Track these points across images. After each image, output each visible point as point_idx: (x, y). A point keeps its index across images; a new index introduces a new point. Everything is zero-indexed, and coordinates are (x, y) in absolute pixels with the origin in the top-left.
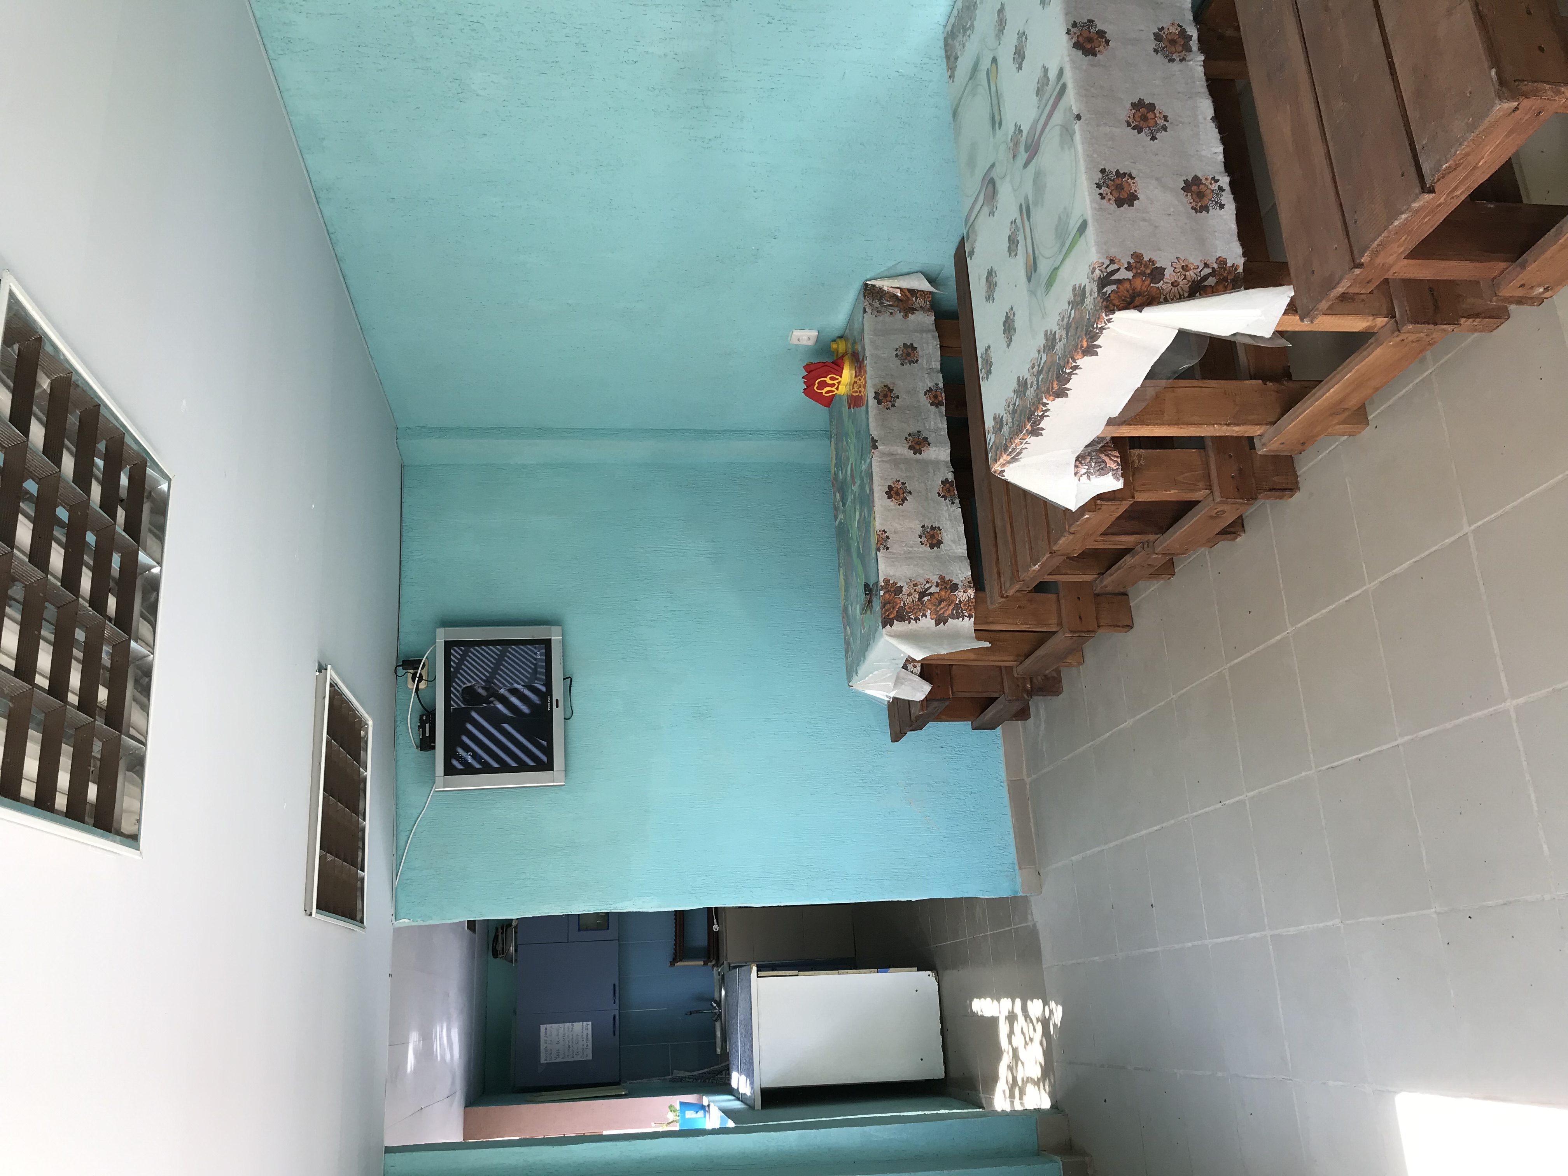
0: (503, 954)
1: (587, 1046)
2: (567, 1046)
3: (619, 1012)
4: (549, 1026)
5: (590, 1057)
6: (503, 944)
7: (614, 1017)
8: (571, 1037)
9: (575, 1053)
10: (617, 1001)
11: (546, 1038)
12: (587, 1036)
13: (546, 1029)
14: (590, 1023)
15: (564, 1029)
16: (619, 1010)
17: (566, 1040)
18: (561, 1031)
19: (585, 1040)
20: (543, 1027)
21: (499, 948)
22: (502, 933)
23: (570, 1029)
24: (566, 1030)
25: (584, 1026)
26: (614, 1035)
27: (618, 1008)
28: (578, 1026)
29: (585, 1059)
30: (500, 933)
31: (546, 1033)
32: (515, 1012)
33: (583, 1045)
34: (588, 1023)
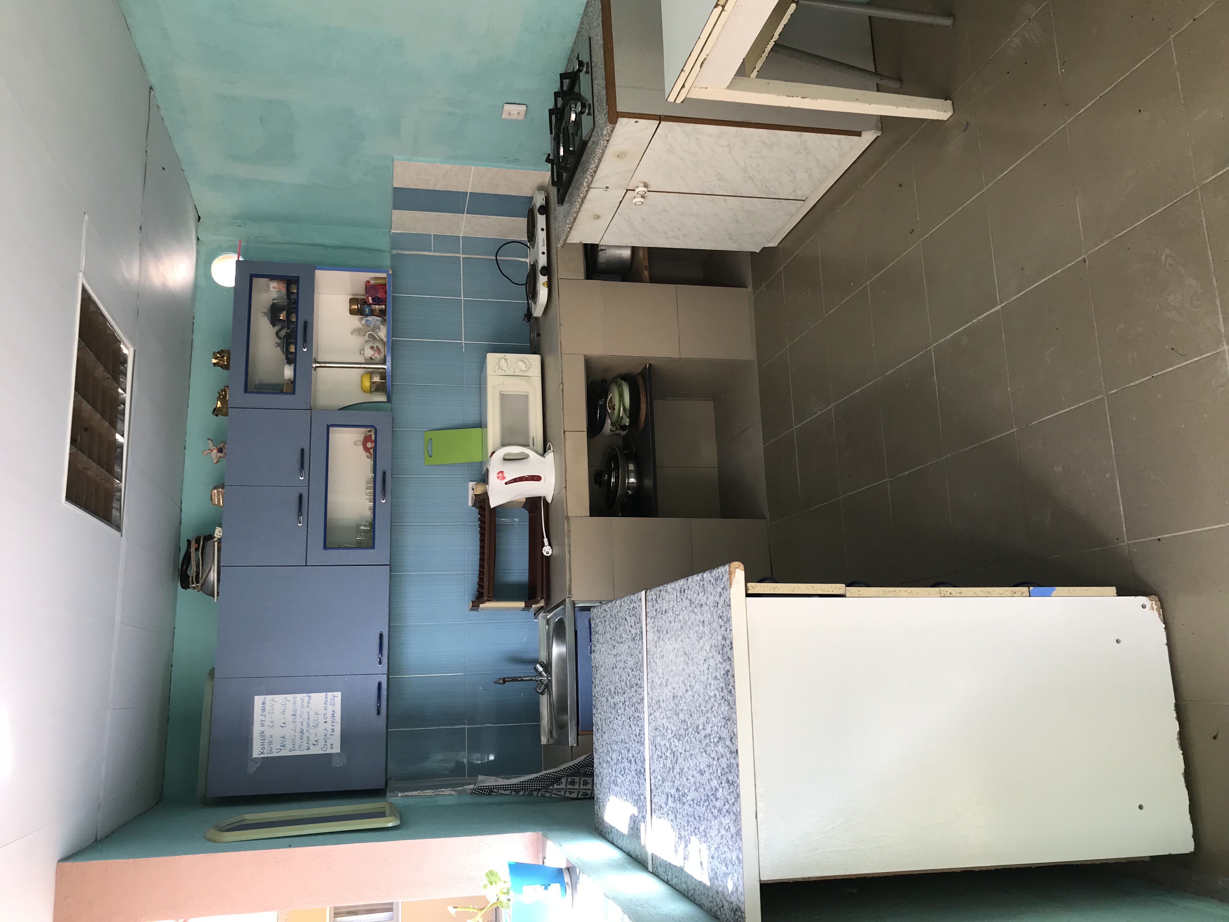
0: (197, 582)
1: (333, 730)
2: (298, 730)
3: (388, 678)
4: (269, 698)
5: (337, 749)
6: (198, 567)
7: (380, 684)
8: (305, 716)
9: (312, 741)
10: (385, 660)
11: (263, 718)
12: (333, 716)
13: (264, 703)
14: (339, 694)
15: (295, 703)
16: (388, 675)
17: (298, 720)
18: (289, 706)
19: (329, 720)
20: (258, 700)
21: (192, 572)
22: (197, 549)
23: (305, 704)
24: (298, 706)
25: (329, 699)
26: (379, 713)
27: (386, 671)
28: (318, 699)
29: (329, 751)
30: (193, 550)
31: (264, 710)
32: (212, 673)
33: (326, 730)
34: (336, 694)
